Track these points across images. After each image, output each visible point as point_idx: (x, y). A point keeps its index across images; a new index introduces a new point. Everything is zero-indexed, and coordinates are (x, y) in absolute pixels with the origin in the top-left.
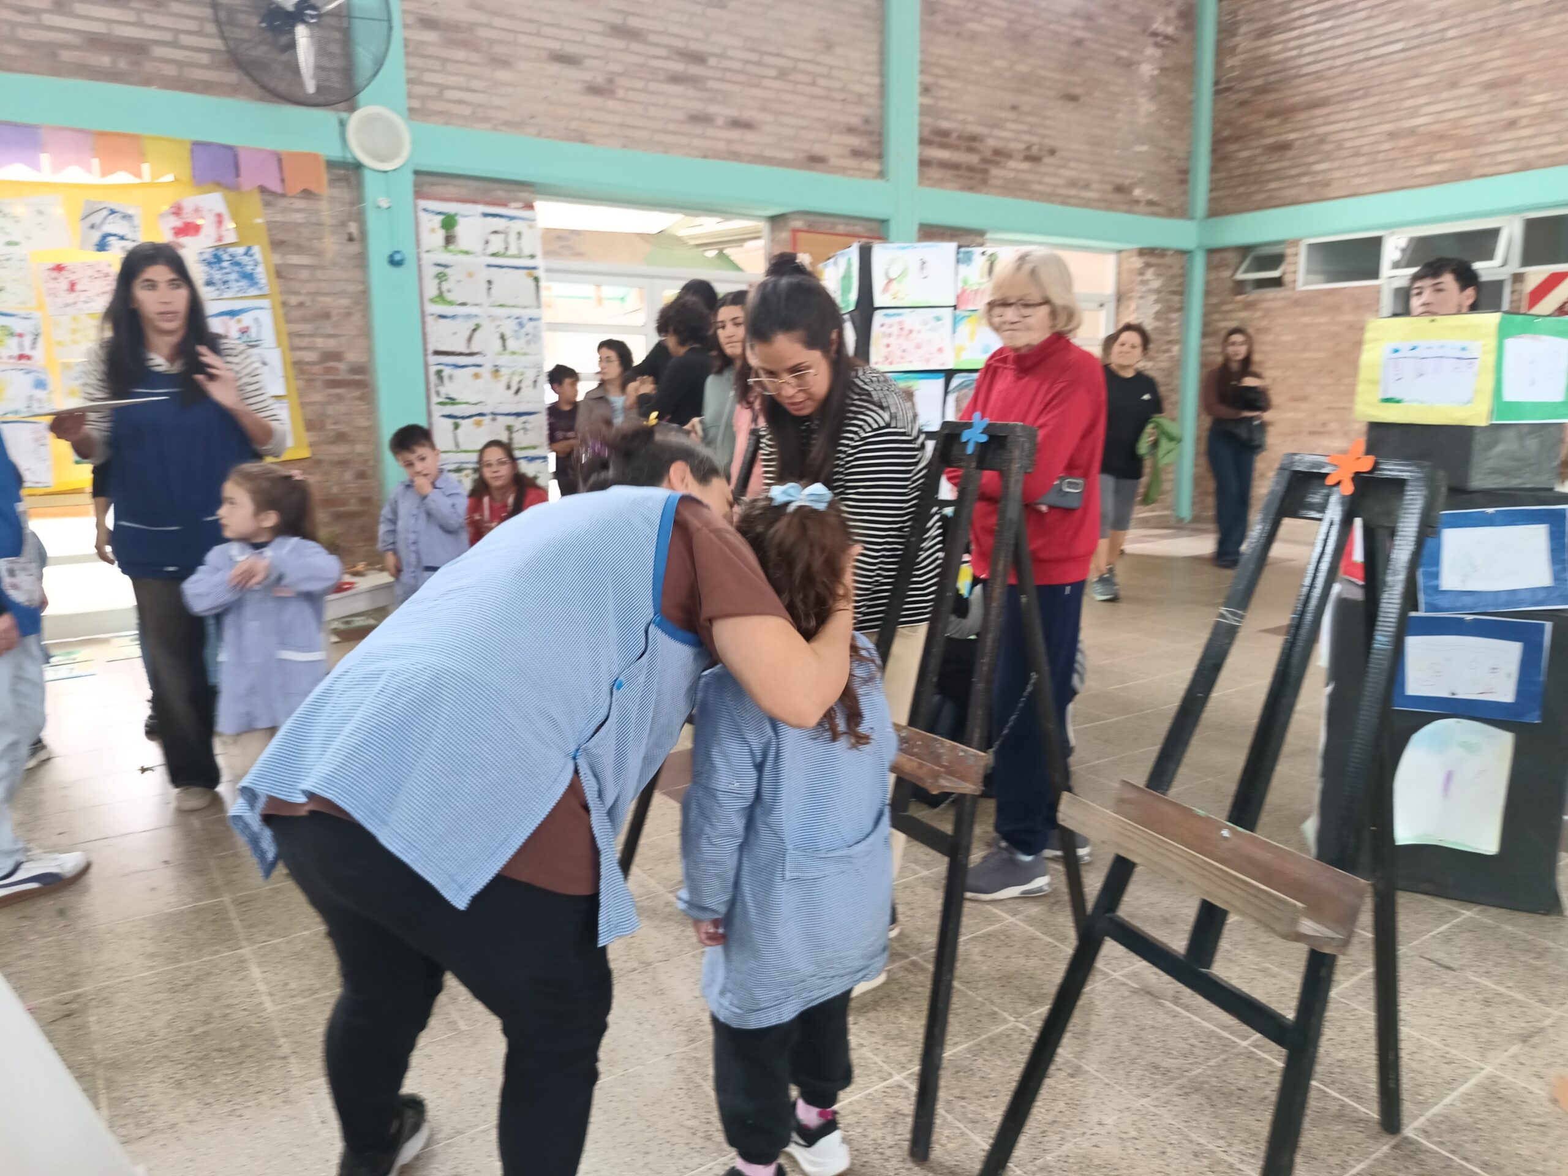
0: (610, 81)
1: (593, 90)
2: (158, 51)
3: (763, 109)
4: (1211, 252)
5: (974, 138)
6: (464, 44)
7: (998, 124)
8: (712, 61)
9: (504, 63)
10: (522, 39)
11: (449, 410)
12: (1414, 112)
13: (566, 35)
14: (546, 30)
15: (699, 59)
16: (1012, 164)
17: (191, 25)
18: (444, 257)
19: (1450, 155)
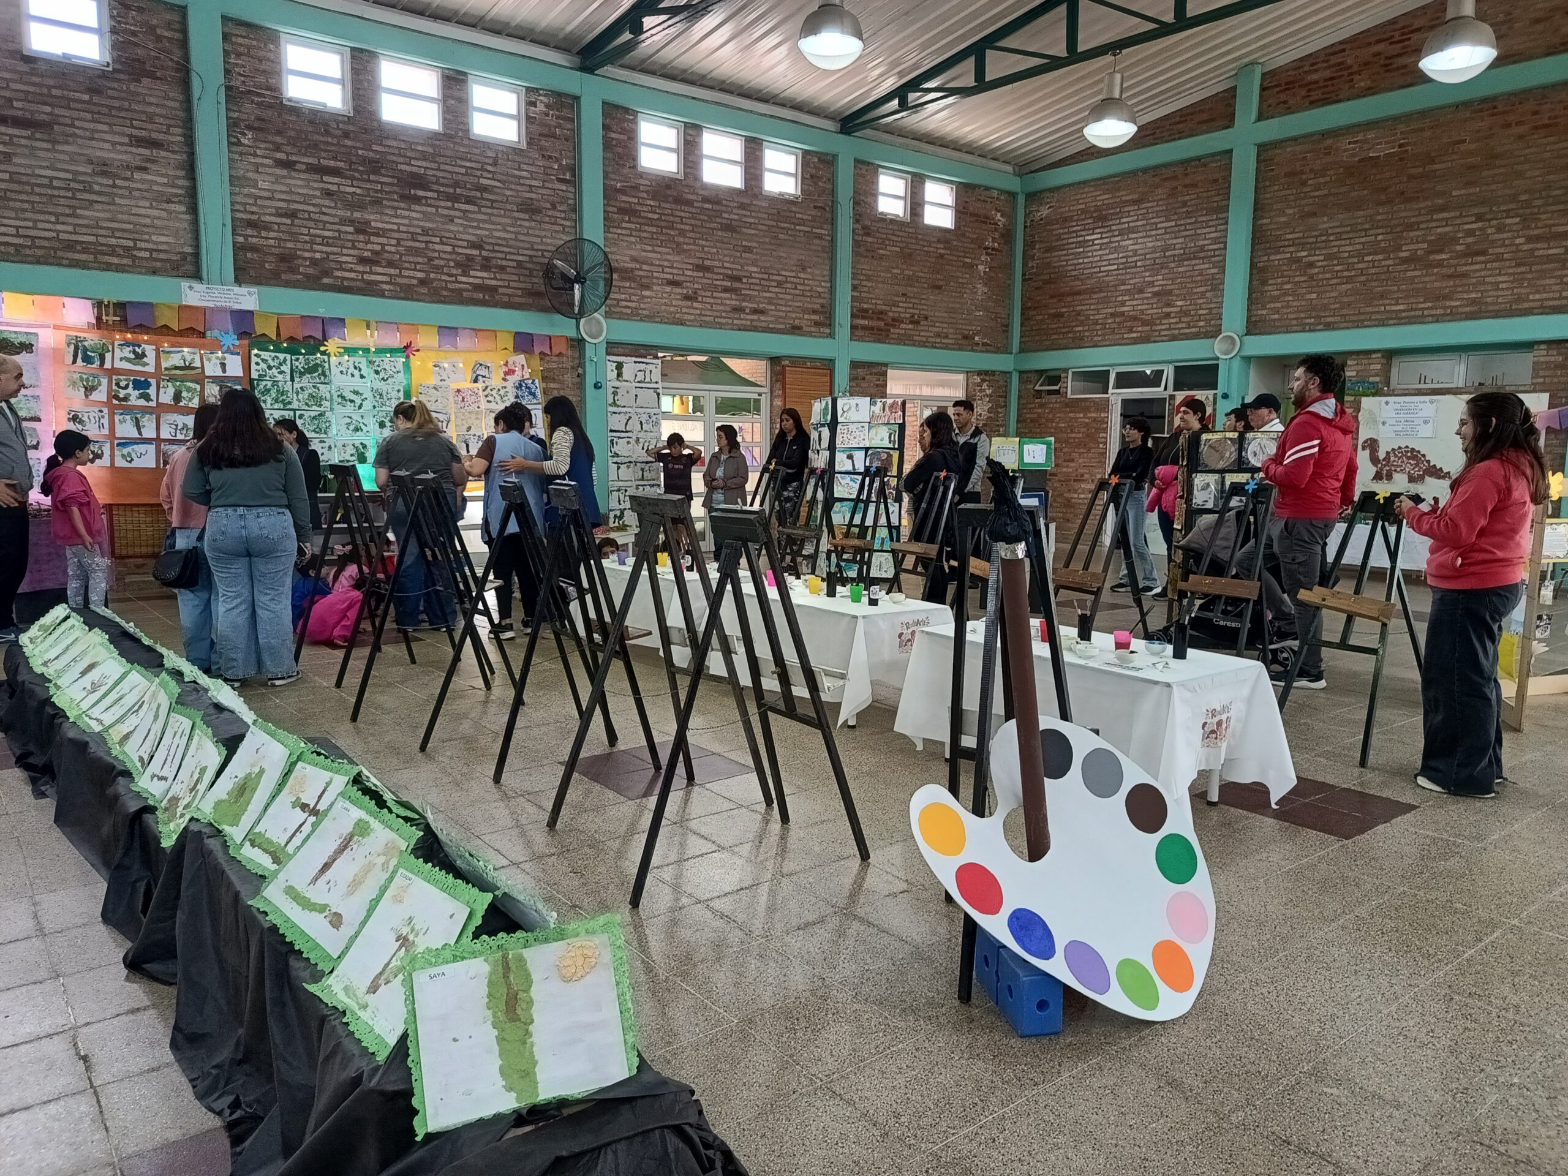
0: (695, 293)
1: (687, 298)
2: (501, 290)
3: (769, 303)
4: (1021, 372)
5: (882, 313)
6: (629, 279)
7: (895, 304)
8: (745, 280)
9: (647, 287)
10: (655, 274)
11: (615, 459)
12: (1123, 304)
13: (675, 271)
14: (666, 270)
15: (739, 279)
16: (903, 326)
17: (515, 278)
18: (617, 384)
19: (1140, 329)
